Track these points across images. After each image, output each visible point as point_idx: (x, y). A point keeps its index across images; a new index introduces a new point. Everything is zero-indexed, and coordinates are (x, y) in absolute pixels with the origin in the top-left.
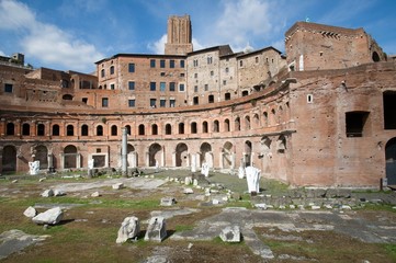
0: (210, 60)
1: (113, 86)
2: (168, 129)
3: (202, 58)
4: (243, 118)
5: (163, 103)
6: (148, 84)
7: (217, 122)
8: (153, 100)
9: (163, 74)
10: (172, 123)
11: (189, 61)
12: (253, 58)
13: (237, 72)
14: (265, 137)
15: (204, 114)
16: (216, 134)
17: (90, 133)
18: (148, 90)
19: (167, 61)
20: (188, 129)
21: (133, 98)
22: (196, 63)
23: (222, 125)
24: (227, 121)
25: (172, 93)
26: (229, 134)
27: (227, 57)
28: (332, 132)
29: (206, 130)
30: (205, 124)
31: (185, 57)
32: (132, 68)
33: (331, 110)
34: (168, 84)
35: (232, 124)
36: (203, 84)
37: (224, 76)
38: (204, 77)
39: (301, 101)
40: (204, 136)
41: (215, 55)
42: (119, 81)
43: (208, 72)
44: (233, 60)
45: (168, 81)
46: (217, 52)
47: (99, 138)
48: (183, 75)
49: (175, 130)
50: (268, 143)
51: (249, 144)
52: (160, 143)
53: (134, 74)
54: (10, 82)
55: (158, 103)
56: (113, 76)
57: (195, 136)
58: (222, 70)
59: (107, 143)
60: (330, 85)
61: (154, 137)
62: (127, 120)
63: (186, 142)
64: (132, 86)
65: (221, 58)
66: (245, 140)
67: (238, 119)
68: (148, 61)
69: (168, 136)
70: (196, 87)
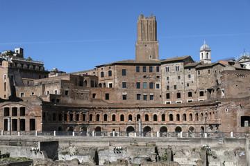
0: (177, 68)
1: (111, 85)
2: (155, 118)
3: (172, 66)
4: (200, 114)
5: (145, 97)
6: (135, 84)
7: (185, 115)
8: (138, 95)
9: (145, 77)
10: (158, 114)
11: (163, 68)
12: (206, 70)
13: (196, 78)
14: (210, 125)
15: (177, 110)
16: (184, 122)
17: (108, 119)
18: (135, 88)
19: (148, 67)
20: (167, 118)
21: (125, 93)
22: (167, 69)
23: (188, 117)
24: (191, 115)
25: (151, 90)
26: (192, 122)
27: (189, 68)
28: (235, 125)
29: (178, 119)
30: (178, 116)
31: (160, 65)
32: (124, 73)
33: (235, 115)
34: (148, 83)
35: (194, 116)
36: (173, 85)
37: (187, 80)
38: (173, 79)
39: (223, 111)
40: (177, 122)
41: (180, 65)
42: (116, 81)
43: (176, 76)
44: (193, 70)
45: (148, 81)
46: (183, 63)
47: (114, 122)
48: (158, 77)
49: (160, 118)
50: (212, 128)
51: (203, 128)
52: (150, 126)
53: (126, 77)
54: (67, 89)
55: (142, 97)
56: (111, 77)
57: (172, 122)
58: (186, 76)
59: (118, 126)
60: (235, 105)
61: (146, 123)
62: (130, 112)
63: (167, 126)
64: (124, 85)
65: (185, 68)
66: (201, 126)
67: (197, 114)
68: (135, 67)
69: (155, 122)
70: (168, 87)
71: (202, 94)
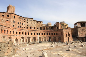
3: (29, 20)
10: (33, 33)
12: (40, 22)
18: (17, 24)
19: (22, 18)
25: (22, 25)
30: (40, 33)
38: (29, 23)
41: (32, 20)
45: (22, 22)
47: (16, 35)
52: (30, 37)
53: (15, 19)
56: (8, 18)
58: (34, 23)
62: (23, 31)
63: (36, 37)
70: (27, 25)
71: (38, 28)
